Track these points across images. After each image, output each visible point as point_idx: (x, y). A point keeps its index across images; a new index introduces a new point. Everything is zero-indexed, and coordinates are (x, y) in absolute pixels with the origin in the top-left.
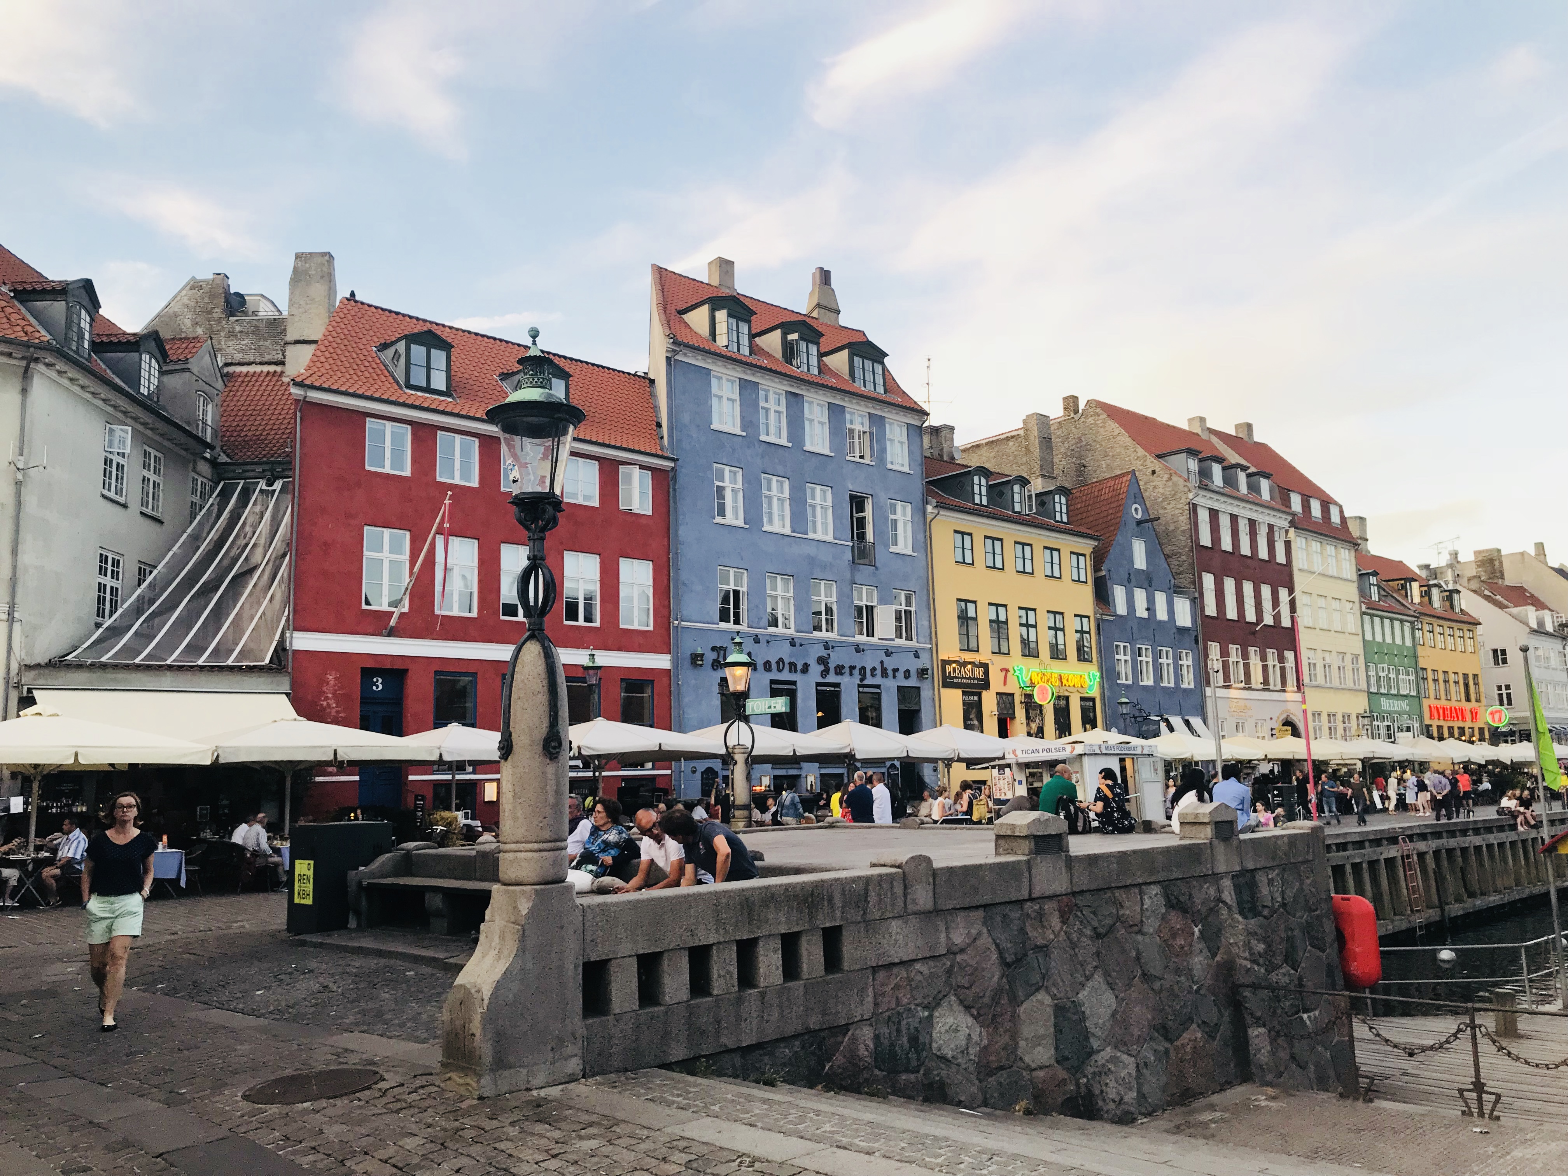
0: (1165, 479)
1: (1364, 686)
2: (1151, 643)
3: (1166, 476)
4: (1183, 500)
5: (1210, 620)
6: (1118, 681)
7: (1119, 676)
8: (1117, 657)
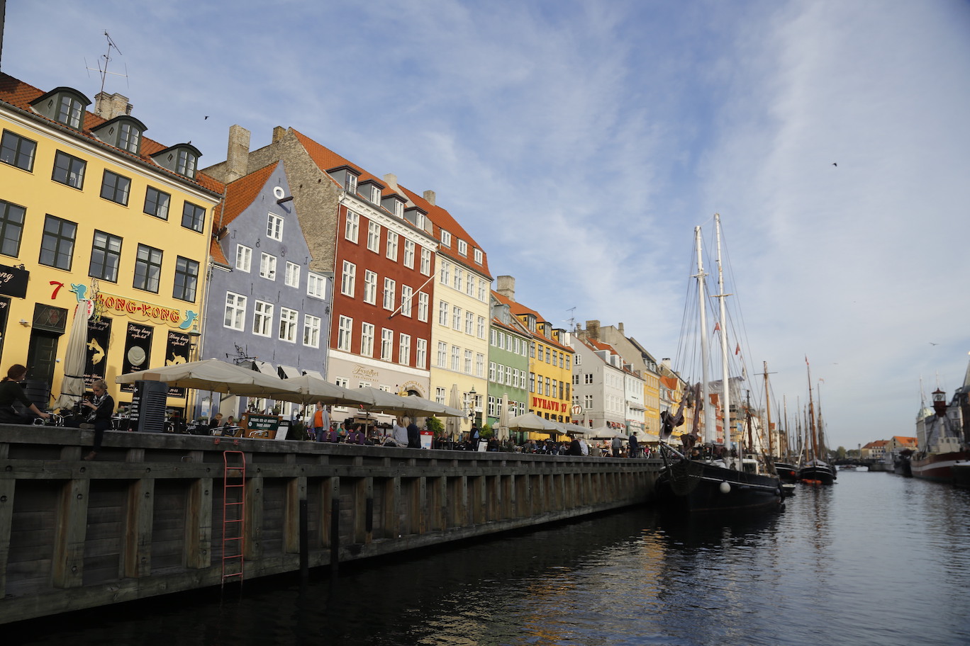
0: (326, 186)
1: (485, 376)
2: (274, 302)
3: (327, 184)
4: (335, 201)
5: (346, 299)
6: (225, 326)
7: (229, 323)
8: (228, 305)
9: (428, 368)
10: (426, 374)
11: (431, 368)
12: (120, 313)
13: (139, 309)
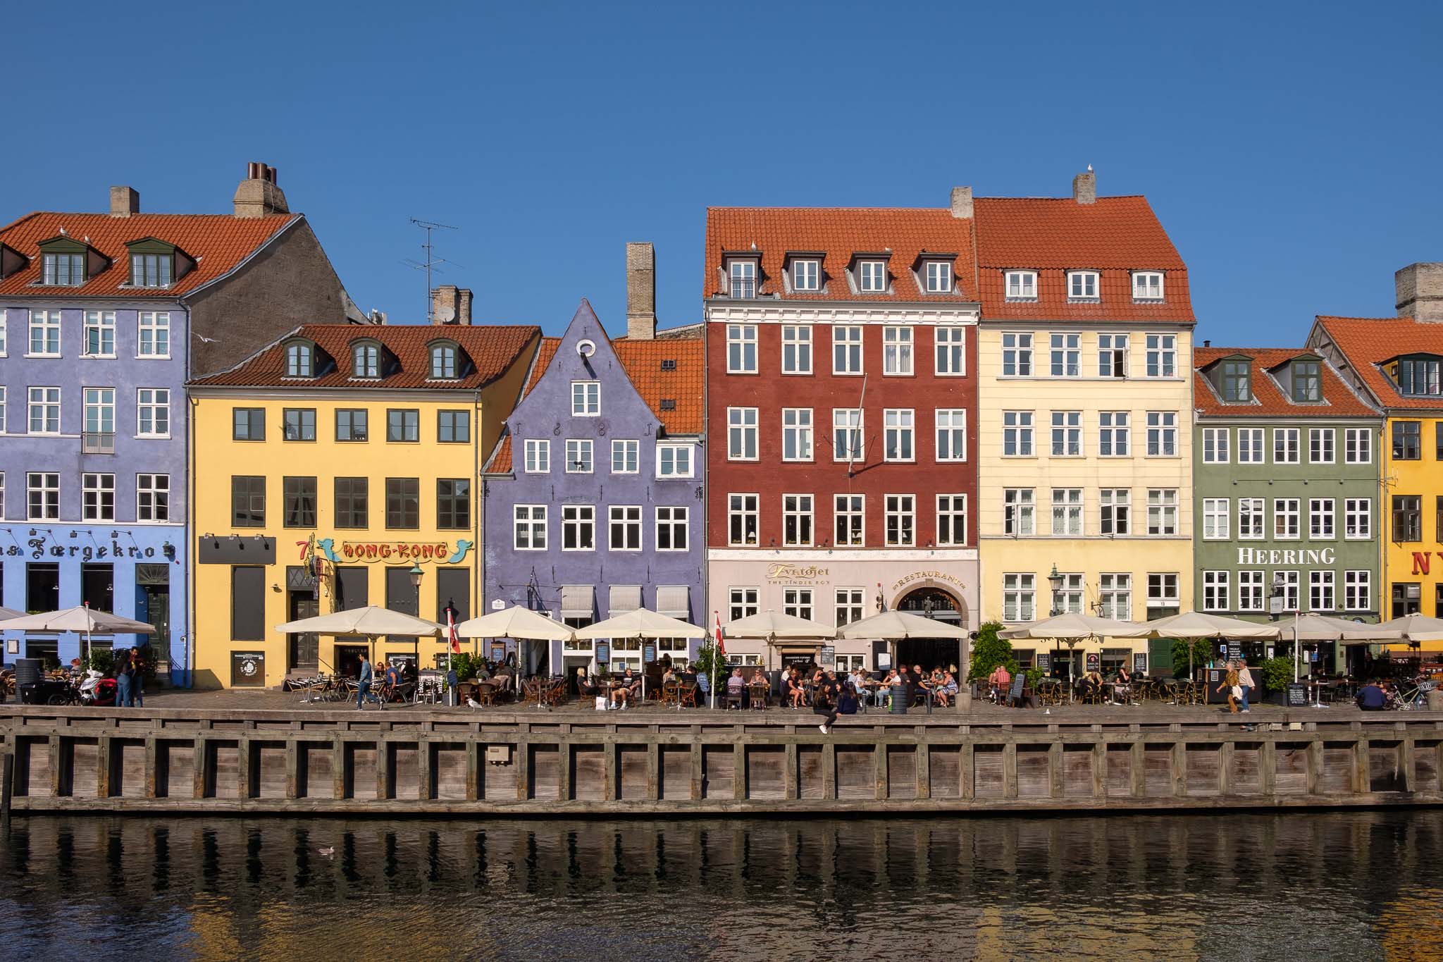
1: (1189, 531)
2: (593, 502)
5: (739, 466)
6: (516, 548)
7: (523, 542)
8: (516, 521)
9: (974, 543)
10: (972, 554)
11: (982, 543)
12: (373, 559)
13: (395, 551)
